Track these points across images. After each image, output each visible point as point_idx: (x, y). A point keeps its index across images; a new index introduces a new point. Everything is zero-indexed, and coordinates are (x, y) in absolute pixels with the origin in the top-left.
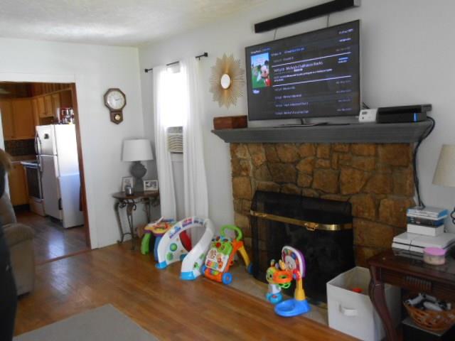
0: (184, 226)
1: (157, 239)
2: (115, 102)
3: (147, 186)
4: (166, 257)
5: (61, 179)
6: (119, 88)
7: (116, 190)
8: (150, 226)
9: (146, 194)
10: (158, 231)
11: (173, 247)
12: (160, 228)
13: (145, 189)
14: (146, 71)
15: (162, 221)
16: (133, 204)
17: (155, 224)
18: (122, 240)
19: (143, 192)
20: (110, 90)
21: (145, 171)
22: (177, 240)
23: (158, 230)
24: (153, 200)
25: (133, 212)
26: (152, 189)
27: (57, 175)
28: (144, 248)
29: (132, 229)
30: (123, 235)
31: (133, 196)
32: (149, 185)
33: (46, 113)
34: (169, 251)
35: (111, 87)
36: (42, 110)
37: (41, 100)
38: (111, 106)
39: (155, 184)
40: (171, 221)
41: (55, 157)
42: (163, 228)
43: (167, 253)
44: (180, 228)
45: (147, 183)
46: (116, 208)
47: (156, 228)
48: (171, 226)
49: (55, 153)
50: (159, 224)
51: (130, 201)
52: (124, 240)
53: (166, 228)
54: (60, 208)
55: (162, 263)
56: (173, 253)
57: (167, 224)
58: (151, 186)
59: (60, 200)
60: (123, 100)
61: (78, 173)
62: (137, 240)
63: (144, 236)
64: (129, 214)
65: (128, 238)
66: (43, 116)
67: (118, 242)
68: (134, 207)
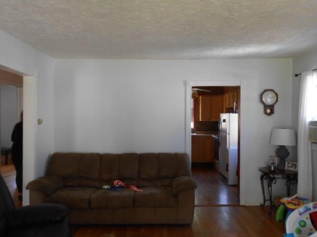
0: (314, 208)
1: (289, 212)
2: (269, 99)
3: (288, 166)
4: (294, 230)
5: (229, 150)
6: (273, 89)
7: (263, 165)
8: (285, 200)
9: (286, 172)
10: (290, 206)
11: (302, 224)
12: (293, 204)
13: (286, 169)
14: (296, 75)
15: (296, 198)
16: (274, 178)
17: (289, 199)
18: (264, 204)
19: (285, 170)
20: (266, 91)
21: (288, 154)
22: (307, 218)
23: (290, 204)
24: (292, 178)
25: (273, 185)
26: (292, 169)
27: (228, 147)
28: (278, 216)
29: (271, 198)
30: (265, 201)
31: (274, 172)
32: (290, 165)
33: (229, 105)
34: (297, 226)
35: (266, 88)
36: (228, 103)
37: (227, 96)
38: (265, 102)
39: (295, 166)
40: (304, 199)
41: (228, 135)
42: (295, 205)
43: (296, 227)
44: (310, 209)
45: (288, 164)
46: (262, 178)
47: (289, 203)
48: (303, 204)
49: (228, 132)
50: (292, 200)
51: (272, 176)
52: (266, 205)
53: (299, 205)
54: (227, 170)
55: (289, 234)
56: (302, 229)
57: (300, 201)
58: (292, 167)
59: (228, 165)
60: (276, 98)
61: (237, 148)
62: (274, 207)
63: (279, 206)
64: (269, 185)
65: (268, 203)
66: (227, 107)
67: (261, 205)
68: (274, 181)
